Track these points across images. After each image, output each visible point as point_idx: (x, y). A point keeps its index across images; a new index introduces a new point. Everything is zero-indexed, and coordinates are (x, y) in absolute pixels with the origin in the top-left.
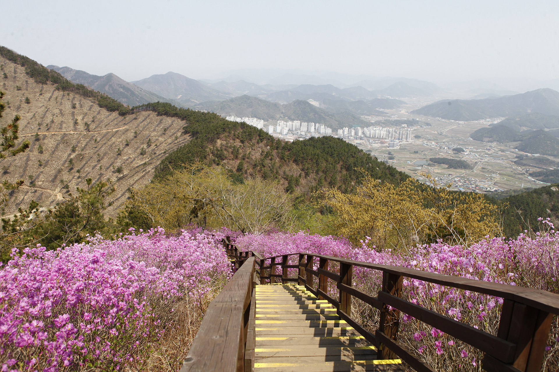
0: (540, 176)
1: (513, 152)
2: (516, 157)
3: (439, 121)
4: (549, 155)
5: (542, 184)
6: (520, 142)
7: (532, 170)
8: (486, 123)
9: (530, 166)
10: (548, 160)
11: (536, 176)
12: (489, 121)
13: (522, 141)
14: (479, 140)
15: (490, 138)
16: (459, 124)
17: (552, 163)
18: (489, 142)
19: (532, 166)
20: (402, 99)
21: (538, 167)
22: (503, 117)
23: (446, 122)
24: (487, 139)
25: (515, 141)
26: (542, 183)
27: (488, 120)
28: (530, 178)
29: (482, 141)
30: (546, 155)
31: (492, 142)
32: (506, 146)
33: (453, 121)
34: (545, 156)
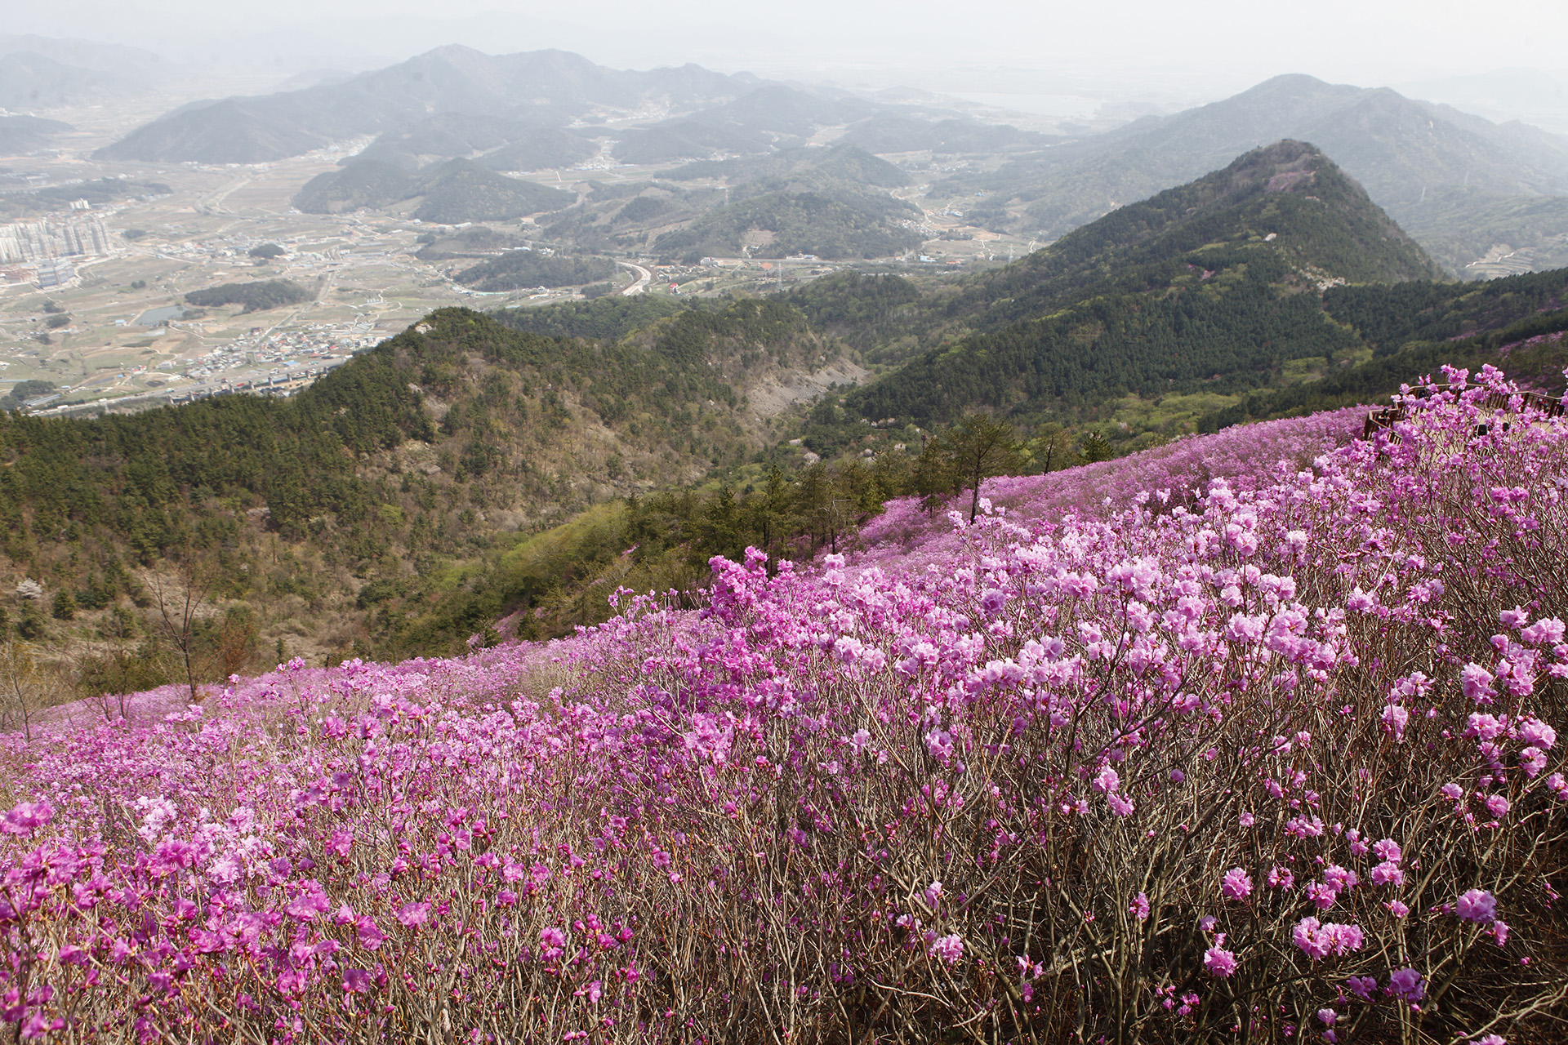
0: (478, 278)
1: (409, 229)
2: (419, 241)
3: (194, 171)
4: (492, 219)
5: (485, 298)
6: (420, 198)
7: (460, 266)
8: (330, 157)
9: (453, 257)
10: (488, 232)
11: (470, 281)
12: (336, 151)
13: (423, 194)
14: (318, 212)
15: (344, 199)
16: (255, 173)
17: (499, 238)
18: (345, 211)
19: (458, 256)
20: (53, 113)
21: (472, 256)
22: (369, 133)
23: (215, 173)
24: (339, 205)
25: (408, 198)
26: (485, 294)
27: (333, 148)
28: (457, 288)
29: (328, 213)
30: (486, 219)
31: (353, 210)
32: (390, 215)
33: (234, 166)
34: (484, 224)
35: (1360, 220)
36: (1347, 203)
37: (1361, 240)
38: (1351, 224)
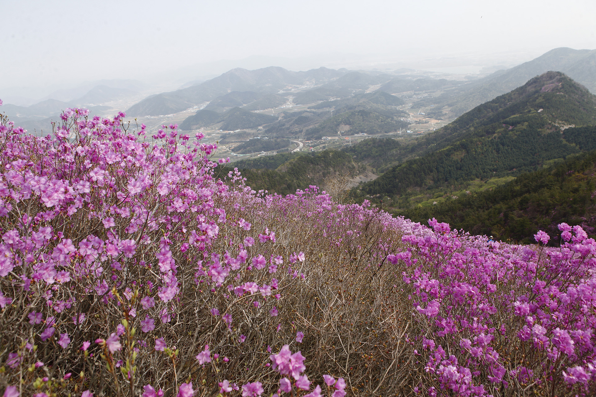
0: (240, 149)
1: (218, 134)
2: (221, 137)
3: (149, 119)
4: (247, 128)
5: (242, 157)
6: (222, 122)
7: (234, 145)
8: (192, 111)
9: (232, 142)
10: (245, 133)
11: (237, 151)
12: (196, 108)
13: (224, 121)
14: (188, 130)
15: (196, 125)
16: (168, 118)
17: (249, 134)
18: (197, 129)
19: (234, 142)
20: (107, 104)
21: (239, 142)
22: (208, 101)
23: (155, 119)
24: (195, 127)
25: (218, 122)
26: (242, 155)
27: (195, 107)
28: (232, 154)
29: (191, 130)
30: (245, 128)
31: (199, 128)
32: (212, 129)
33: (162, 116)
34: (245, 130)
35: (583, 100)
36: (577, 94)
37: (584, 109)
38: (579, 102)
